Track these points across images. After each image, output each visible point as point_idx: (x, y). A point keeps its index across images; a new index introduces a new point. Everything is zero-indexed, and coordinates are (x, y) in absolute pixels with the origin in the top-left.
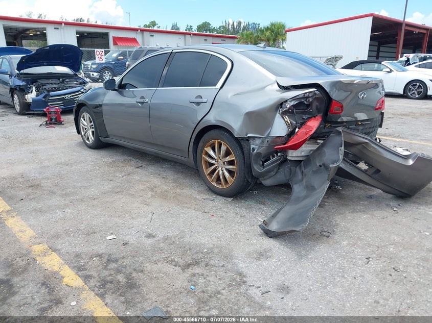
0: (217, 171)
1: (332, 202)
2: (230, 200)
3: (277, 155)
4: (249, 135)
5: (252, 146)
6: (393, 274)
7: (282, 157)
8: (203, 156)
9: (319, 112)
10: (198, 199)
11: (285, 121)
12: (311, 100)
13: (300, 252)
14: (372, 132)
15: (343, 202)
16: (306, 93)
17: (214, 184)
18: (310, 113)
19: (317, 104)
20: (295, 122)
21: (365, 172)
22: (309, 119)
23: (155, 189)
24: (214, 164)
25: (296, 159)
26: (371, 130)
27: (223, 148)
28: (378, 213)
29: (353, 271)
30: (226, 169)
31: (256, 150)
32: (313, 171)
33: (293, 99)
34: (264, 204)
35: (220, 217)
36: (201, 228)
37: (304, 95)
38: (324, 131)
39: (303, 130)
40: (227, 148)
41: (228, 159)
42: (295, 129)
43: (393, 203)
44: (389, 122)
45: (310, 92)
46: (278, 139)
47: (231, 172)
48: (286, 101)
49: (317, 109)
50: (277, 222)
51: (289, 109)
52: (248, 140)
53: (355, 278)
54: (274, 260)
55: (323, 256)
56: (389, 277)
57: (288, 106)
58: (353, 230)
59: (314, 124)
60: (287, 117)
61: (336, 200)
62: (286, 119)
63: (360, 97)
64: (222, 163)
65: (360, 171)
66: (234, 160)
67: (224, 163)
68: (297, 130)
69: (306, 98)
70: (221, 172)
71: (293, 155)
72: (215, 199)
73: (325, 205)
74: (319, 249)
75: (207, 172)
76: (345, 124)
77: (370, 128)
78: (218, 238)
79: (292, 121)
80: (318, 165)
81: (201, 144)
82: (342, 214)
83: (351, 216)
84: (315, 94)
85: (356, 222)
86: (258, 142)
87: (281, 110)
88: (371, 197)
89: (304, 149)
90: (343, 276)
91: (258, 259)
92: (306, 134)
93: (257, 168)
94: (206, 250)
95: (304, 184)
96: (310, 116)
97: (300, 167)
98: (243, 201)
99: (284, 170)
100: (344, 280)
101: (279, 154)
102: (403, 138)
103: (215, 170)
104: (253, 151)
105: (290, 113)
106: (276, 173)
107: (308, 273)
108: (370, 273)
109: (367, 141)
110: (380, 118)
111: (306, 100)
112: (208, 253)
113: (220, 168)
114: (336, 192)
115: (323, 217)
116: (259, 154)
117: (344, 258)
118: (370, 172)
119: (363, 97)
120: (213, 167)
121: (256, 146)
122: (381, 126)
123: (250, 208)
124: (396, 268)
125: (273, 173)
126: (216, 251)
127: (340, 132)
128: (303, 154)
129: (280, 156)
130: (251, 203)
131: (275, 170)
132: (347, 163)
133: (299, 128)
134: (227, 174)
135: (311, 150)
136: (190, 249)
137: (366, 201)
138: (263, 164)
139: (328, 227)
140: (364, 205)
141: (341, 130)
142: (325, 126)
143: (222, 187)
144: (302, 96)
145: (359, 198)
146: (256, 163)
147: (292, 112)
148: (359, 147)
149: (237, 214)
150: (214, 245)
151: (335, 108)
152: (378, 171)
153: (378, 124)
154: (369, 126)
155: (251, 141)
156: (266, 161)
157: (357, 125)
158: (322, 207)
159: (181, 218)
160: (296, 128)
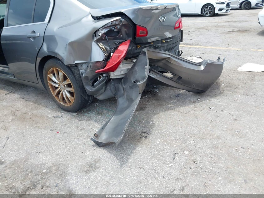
0: (61, 93)
1: (151, 104)
2: (75, 114)
3: (103, 76)
4: (76, 62)
5: (81, 71)
6: (192, 167)
7: (106, 77)
8: (48, 81)
9: (129, 37)
10: (49, 118)
11: (100, 47)
12: (119, 27)
13: (123, 157)
14: (175, 46)
15: (158, 103)
16: (112, 22)
17: (62, 103)
18: (121, 38)
19: (126, 30)
20: (109, 48)
21: (171, 79)
22: (120, 44)
23: (17, 113)
24: (58, 88)
25: (118, 77)
26: (174, 45)
27: (61, 74)
28: (183, 109)
29: (163, 170)
30: (67, 91)
31: (84, 74)
32: (130, 87)
33: (104, 27)
34: (101, 114)
35: (64, 133)
36: (46, 147)
37: (112, 23)
38: (136, 51)
39: (116, 54)
40: (64, 74)
41: (66, 83)
42: (110, 54)
43: (194, 99)
44: (192, 34)
45: (116, 20)
46: (98, 64)
47: (71, 93)
48: (98, 30)
49: (126, 34)
50: (106, 132)
51: (102, 36)
52: (77, 66)
53: (164, 177)
54: (101, 171)
55: (140, 158)
56: (189, 171)
57: (100, 34)
58: (165, 128)
59: (124, 48)
60: (101, 44)
61: (154, 102)
62: (101, 46)
63: (160, 20)
64: (63, 86)
65: (168, 79)
66: (70, 83)
67: (64, 86)
68: (112, 54)
69: (113, 26)
70: (64, 93)
71: (114, 75)
72: (63, 115)
73: (146, 108)
74: (138, 151)
75: (54, 94)
76: (152, 44)
77: (173, 44)
78: (58, 155)
79: (106, 47)
80: (133, 81)
81: (44, 72)
82: (157, 114)
83: (163, 115)
84: (121, 21)
85: (167, 120)
86: (84, 67)
87: (96, 38)
88: (178, 96)
89: (122, 69)
90: (155, 177)
91: (88, 172)
92: (119, 58)
93: (89, 89)
94: (45, 171)
95: (125, 97)
96: (121, 41)
97: (122, 84)
98: (86, 114)
99: (110, 87)
100: (155, 181)
101: (104, 75)
102: (201, 45)
103: (59, 92)
104: (82, 75)
105: (104, 40)
106: (105, 90)
107: (127, 180)
108: (176, 169)
109: (169, 56)
110: (180, 35)
111: (115, 28)
112: (46, 173)
113: (63, 91)
114: (155, 95)
115: (143, 119)
116: (86, 78)
117: (157, 157)
118: (175, 79)
119: (163, 20)
120: (58, 90)
121: (83, 71)
122: (181, 41)
123: (89, 119)
124: (195, 161)
125: (102, 91)
126: (54, 169)
127: (145, 53)
128: (122, 73)
129: (105, 77)
130: (92, 115)
131: (104, 88)
132: (157, 74)
133: (113, 53)
134: (68, 95)
135: (128, 69)
136: (32, 172)
137: (175, 99)
138: (93, 85)
139: (146, 128)
140: (174, 104)
141: (146, 51)
142: (137, 47)
143: (68, 105)
144: (110, 24)
145: (171, 98)
146: (88, 84)
147: (105, 39)
148: (163, 61)
149: (78, 127)
150: (53, 163)
151: (140, 32)
152: (180, 78)
153: (179, 40)
154: (172, 42)
155: (79, 67)
156: (95, 81)
157: (162, 43)
158: (144, 110)
159: (31, 139)
160: (111, 52)
